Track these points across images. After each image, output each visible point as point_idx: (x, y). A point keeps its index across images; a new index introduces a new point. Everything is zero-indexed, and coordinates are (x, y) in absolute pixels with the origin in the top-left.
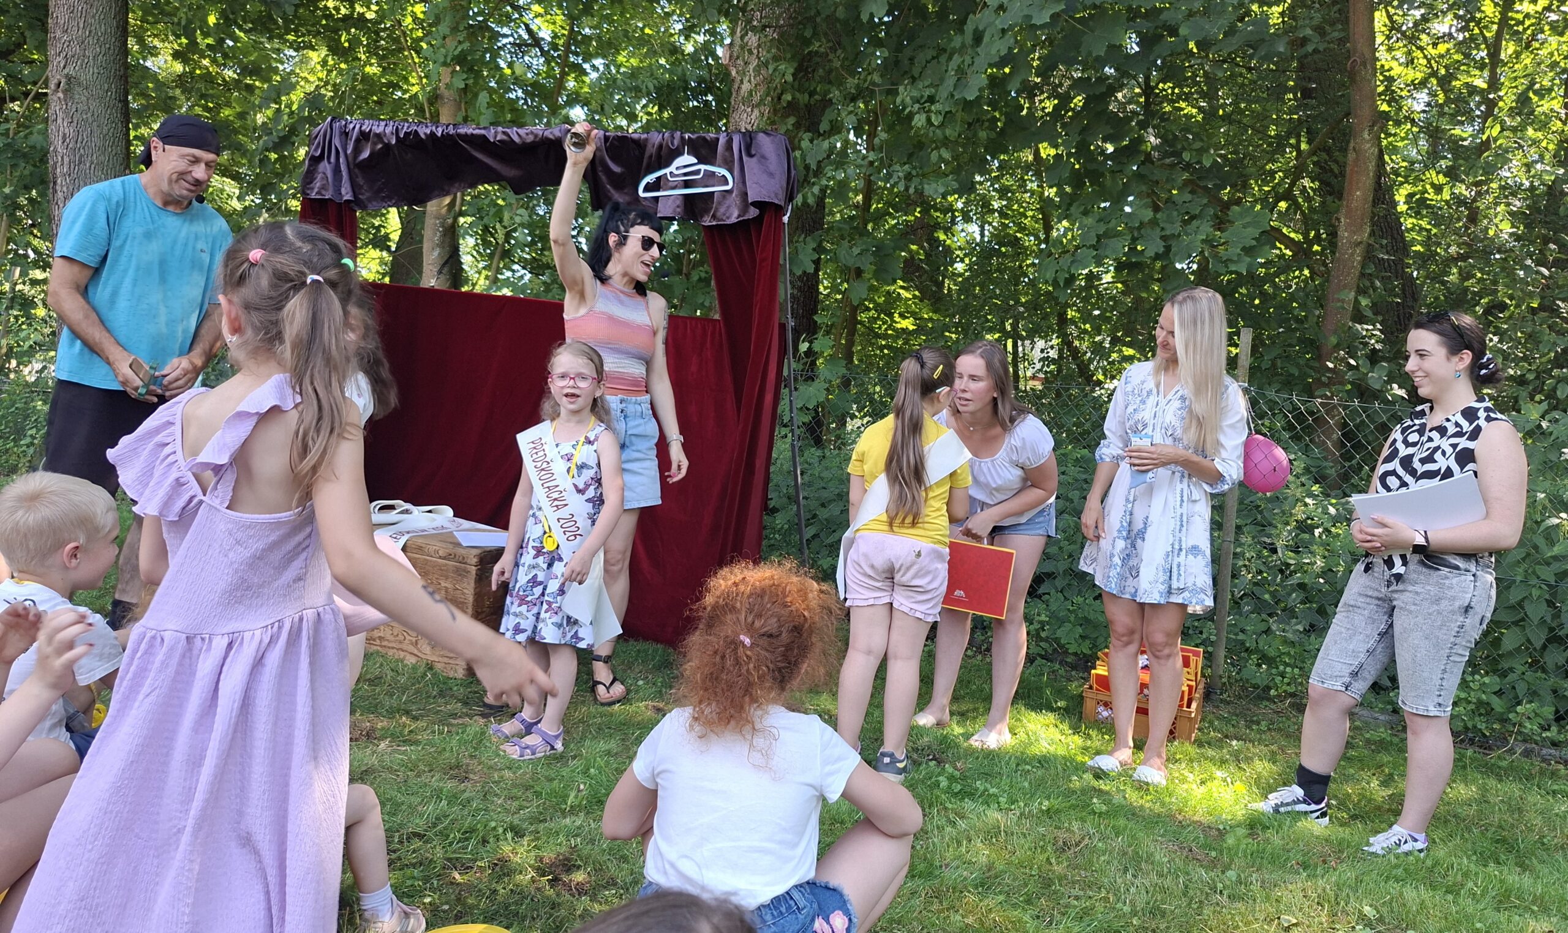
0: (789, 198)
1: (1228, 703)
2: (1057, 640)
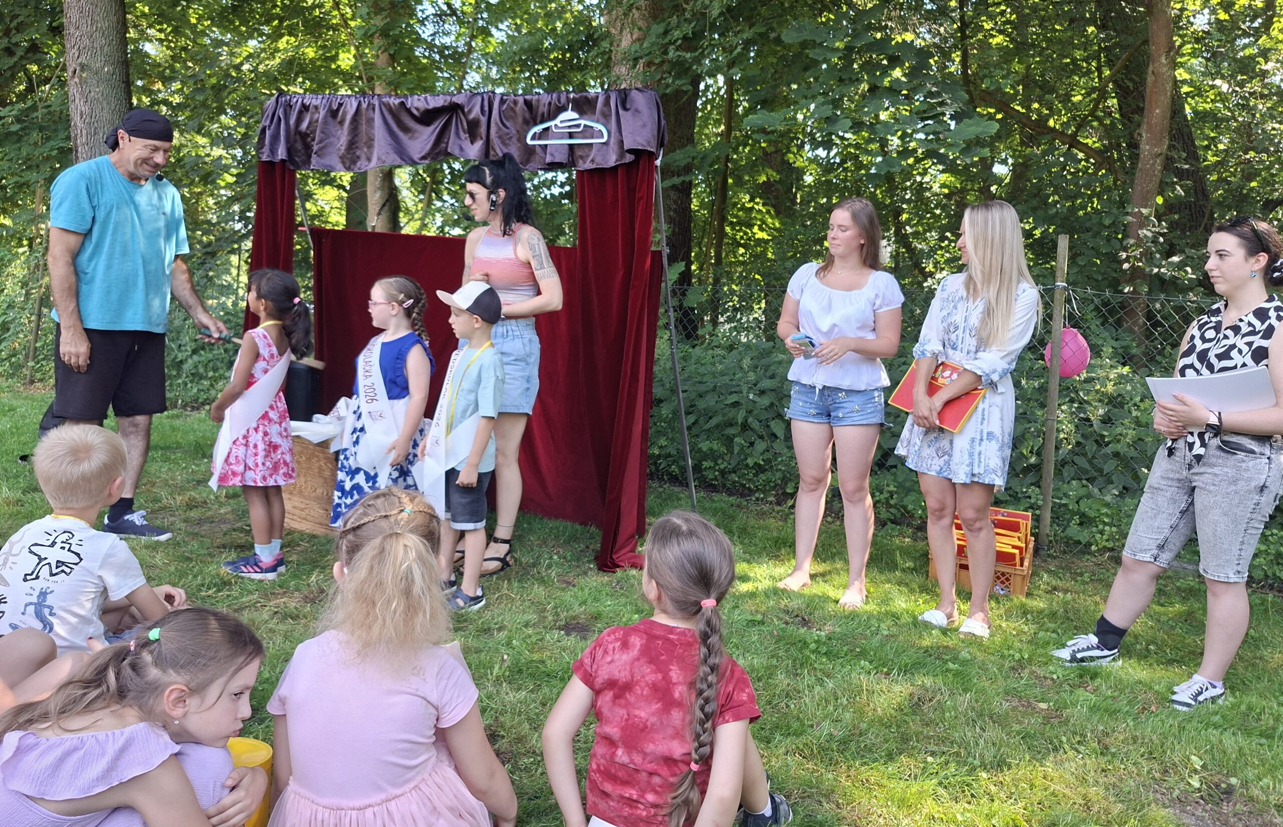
0: (661, 144)
1: (1055, 558)
2: (905, 507)
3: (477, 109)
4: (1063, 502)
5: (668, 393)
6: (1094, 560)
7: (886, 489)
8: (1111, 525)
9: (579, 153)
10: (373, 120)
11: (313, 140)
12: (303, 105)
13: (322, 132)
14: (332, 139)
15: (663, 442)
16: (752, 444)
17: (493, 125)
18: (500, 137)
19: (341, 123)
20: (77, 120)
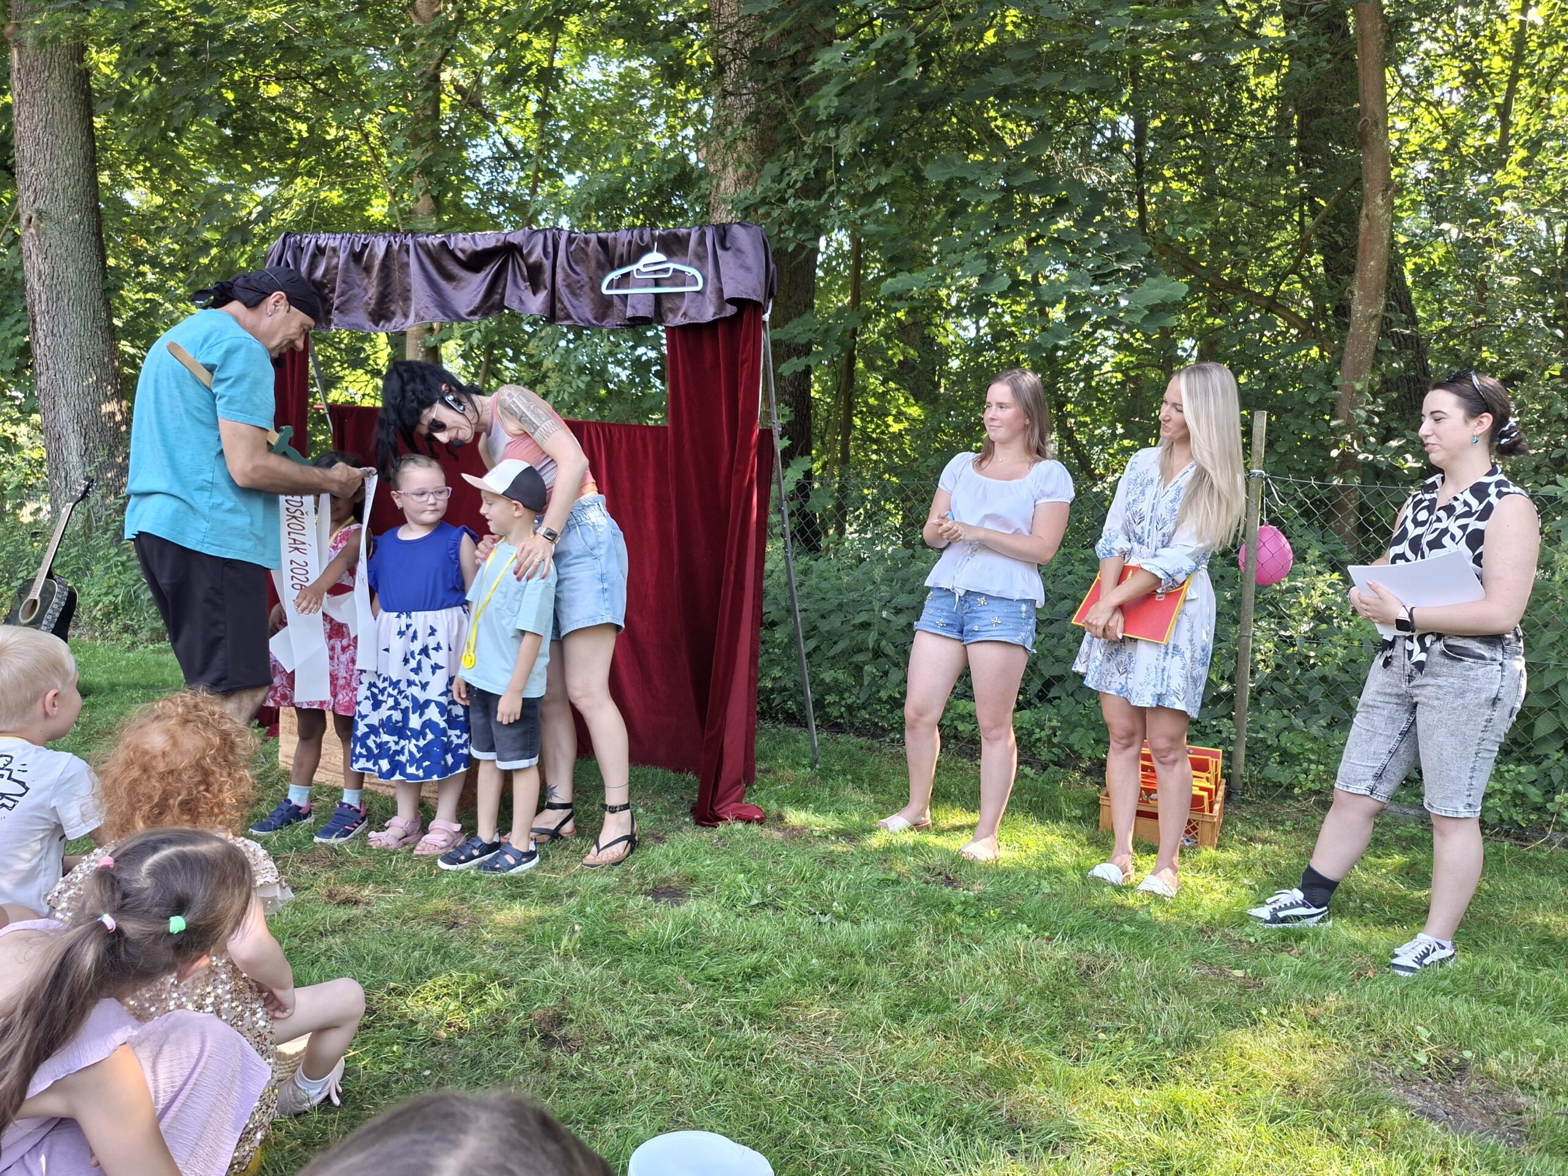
0: (770, 294)
3: (539, 250)
4: (1260, 736)
5: (784, 612)
6: (1297, 805)
7: (1048, 724)
8: (1318, 763)
9: (667, 304)
10: (407, 264)
11: (333, 291)
12: (318, 247)
13: (344, 282)
14: (356, 291)
15: (777, 672)
16: (886, 673)
17: (559, 270)
18: (568, 286)
19: (367, 269)
20: (34, 282)
